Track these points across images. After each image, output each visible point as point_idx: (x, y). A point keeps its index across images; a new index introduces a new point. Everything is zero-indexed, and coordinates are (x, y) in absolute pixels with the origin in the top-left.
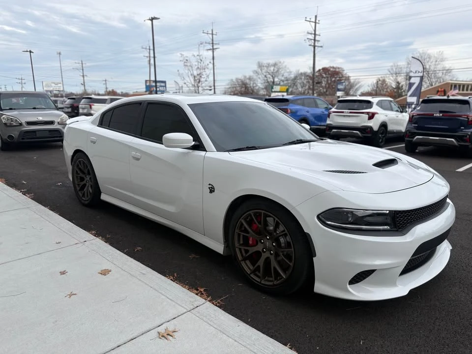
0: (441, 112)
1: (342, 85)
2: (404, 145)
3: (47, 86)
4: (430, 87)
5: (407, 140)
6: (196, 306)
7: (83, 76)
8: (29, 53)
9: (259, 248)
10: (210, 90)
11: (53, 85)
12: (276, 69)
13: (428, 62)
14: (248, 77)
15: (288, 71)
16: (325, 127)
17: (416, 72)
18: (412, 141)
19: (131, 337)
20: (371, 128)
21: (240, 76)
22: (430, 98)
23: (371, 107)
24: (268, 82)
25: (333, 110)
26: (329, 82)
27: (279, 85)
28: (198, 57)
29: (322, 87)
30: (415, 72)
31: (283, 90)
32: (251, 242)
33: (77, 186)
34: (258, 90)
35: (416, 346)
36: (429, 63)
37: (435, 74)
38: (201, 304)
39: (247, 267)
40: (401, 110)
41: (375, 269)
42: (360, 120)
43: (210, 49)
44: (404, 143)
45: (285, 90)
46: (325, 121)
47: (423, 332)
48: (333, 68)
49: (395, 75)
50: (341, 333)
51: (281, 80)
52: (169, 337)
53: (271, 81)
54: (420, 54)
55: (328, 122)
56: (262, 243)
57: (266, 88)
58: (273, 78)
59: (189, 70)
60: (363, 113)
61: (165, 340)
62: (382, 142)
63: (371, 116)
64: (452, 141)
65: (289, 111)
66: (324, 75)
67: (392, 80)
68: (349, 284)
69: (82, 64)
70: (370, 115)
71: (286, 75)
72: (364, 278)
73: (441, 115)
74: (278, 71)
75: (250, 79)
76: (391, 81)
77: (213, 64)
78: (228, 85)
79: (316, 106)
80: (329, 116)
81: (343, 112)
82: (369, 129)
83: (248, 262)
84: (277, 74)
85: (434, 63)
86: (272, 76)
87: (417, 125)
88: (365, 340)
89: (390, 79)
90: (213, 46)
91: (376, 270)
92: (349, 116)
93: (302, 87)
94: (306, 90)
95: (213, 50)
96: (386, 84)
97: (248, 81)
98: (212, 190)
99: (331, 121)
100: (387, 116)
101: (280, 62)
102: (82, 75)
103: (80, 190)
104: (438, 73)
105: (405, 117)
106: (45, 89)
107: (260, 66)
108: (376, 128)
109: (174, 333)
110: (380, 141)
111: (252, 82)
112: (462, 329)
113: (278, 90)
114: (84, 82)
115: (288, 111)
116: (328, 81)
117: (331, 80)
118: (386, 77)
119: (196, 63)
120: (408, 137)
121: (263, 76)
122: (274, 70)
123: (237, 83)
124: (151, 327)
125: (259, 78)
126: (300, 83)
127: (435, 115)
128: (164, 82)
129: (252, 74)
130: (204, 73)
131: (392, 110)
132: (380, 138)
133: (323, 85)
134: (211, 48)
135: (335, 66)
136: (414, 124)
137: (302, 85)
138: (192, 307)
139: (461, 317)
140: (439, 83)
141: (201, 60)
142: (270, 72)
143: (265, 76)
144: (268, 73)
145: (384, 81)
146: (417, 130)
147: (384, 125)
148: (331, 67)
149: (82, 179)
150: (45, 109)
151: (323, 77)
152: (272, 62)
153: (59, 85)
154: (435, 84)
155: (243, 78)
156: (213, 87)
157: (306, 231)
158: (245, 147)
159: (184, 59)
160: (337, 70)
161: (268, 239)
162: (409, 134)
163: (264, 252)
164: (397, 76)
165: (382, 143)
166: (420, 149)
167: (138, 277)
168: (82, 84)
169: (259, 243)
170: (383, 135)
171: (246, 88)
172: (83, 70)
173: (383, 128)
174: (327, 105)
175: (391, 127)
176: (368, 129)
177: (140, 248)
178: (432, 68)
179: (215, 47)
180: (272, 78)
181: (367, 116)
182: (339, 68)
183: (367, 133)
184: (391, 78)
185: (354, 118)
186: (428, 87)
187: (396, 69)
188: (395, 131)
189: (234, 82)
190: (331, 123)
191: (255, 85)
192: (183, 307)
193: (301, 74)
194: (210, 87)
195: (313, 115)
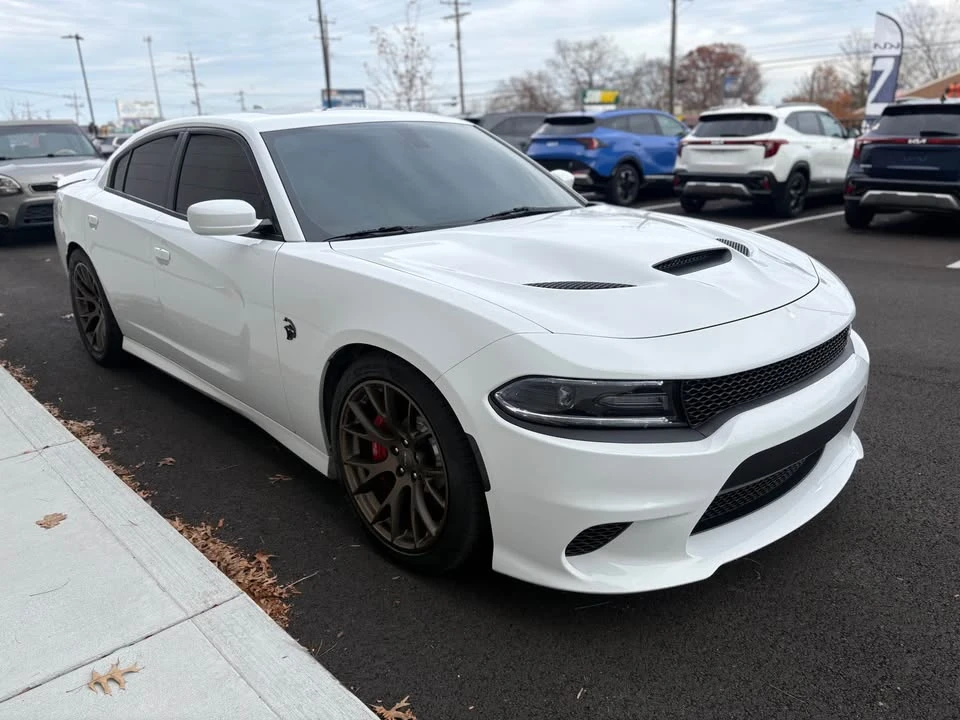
0: (923, 134)
1: (735, 83)
2: (843, 213)
3: (127, 109)
4: (933, 82)
5: (850, 201)
6: (211, 604)
7: (195, 86)
8: (74, 40)
9: (390, 464)
10: (454, 105)
11: (138, 107)
12: (595, 56)
13: (929, 25)
14: (535, 73)
15: (621, 57)
16: (671, 177)
17: (885, 47)
18: (858, 202)
19: (29, 683)
20: (770, 176)
21: (520, 73)
22: (905, 103)
23: (771, 129)
24: (579, 83)
25: (690, 138)
26: (712, 78)
27: (602, 88)
28: (407, 33)
29: (695, 90)
30: (882, 45)
31: (606, 100)
32: (375, 451)
33: (82, 320)
34: (560, 102)
35: (709, 704)
36: (932, 28)
37: (944, 50)
38: (227, 598)
39: (368, 505)
40: (846, 133)
41: (630, 521)
42: (747, 159)
43: (451, 17)
44: (843, 207)
45: (612, 99)
46: (672, 162)
47: (739, 667)
48: (722, 46)
49: (853, 56)
50: (541, 669)
51: (606, 79)
52: (112, 686)
53: (585, 82)
54: (912, 8)
55: (679, 165)
56: (396, 454)
57: (575, 97)
58: (590, 75)
59: (387, 61)
60: (752, 143)
61: (101, 694)
62: (796, 205)
63: (772, 149)
64: (947, 200)
65: (596, 144)
66: (701, 64)
67: (850, 69)
68: (567, 554)
69: (191, 59)
70: (770, 146)
71: (617, 67)
72: (606, 541)
73: (924, 141)
74: (600, 59)
75: (540, 78)
76: (846, 71)
77: (459, 49)
78: (495, 92)
79: (658, 131)
80: (679, 152)
81: (709, 143)
82: (766, 179)
83: (370, 495)
84: (598, 65)
85: (942, 27)
86: (587, 70)
87: (869, 166)
88: (590, 687)
89: (845, 66)
90: (457, 9)
91: (631, 523)
92: (723, 151)
93: (653, 92)
94: (660, 98)
95: (458, 17)
96: (836, 78)
97: (535, 83)
98: (291, 333)
99: (683, 163)
100: (808, 147)
101: (604, 39)
102: (192, 82)
103: (88, 331)
104: (951, 49)
105: (848, 147)
106: (124, 115)
107: (562, 48)
108: (781, 176)
109: (128, 678)
110: (793, 203)
111: (545, 85)
112: (839, 663)
113: (597, 100)
114: (198, 99)
115: (592, 143)
116: (708, 75)
117: (716, 75)
118: (836, 61)
119: (404, 47)
120: (851, 194)
121: (569, 71)
122: (591, 57)
123: (512, 88)
124: (82, 658)
125: (560, 76)
126: (648, 84)
127: (910, 141)
128: (360, 92)
129: (543, 67)
130: (420, 68)
131: (822, 132)
132: (791, 197)
133: (699, 84)
134: (453, 12)
135: (725, 42)
136: (865, 163)
137: (653, 87)
138: (202, 607)
139: (847, 629)
140: (953, 71)
141: (413, 39)
142: (583, 62)
143: (573, 71)
144: (577, 65)
145: (830, 72)
146: (872, 176)
147: (801, 170)
148: (716, 45)
149: (92, 307)
150: (73, 156)
151: (698, 68)
152: (587, 39)
153: (151, 106)
154: (944, 74)
155: (524, 76)
156: (459, 100)
157: (467, 430)
158: (377, 229)
159: (378, 39)
160: (730, 51)
161: (406, 446)
162: (852, 185)
163: (401, 474)
164: (859, 59)
165: (797, 210)
166: (880, 219)
167: (118, 533)
168: (193, 103)
169: (389, 454)
170: (799, 192)
171: (533, 97)
172: (193, 72)
173: (799, 175)
174: (683, 127)
175: (818, 173)
176: (763, 178)
177: (171, 459)
178: (938, 38)
179: (461, 11)
180: (585, 73)
181: (761, 150)
182: (733, 46)
183: (762, 188)
184: (848, 63)
185: (736, 155)
186: (928, 80)
187: (858, 42)
188: (828, 181)
189: (505, 86)
190: (684, 167)
191: (551, 91)
192: (180, 607)
193: (651, 64)
194: (455, 98)
195: (649, 151)
